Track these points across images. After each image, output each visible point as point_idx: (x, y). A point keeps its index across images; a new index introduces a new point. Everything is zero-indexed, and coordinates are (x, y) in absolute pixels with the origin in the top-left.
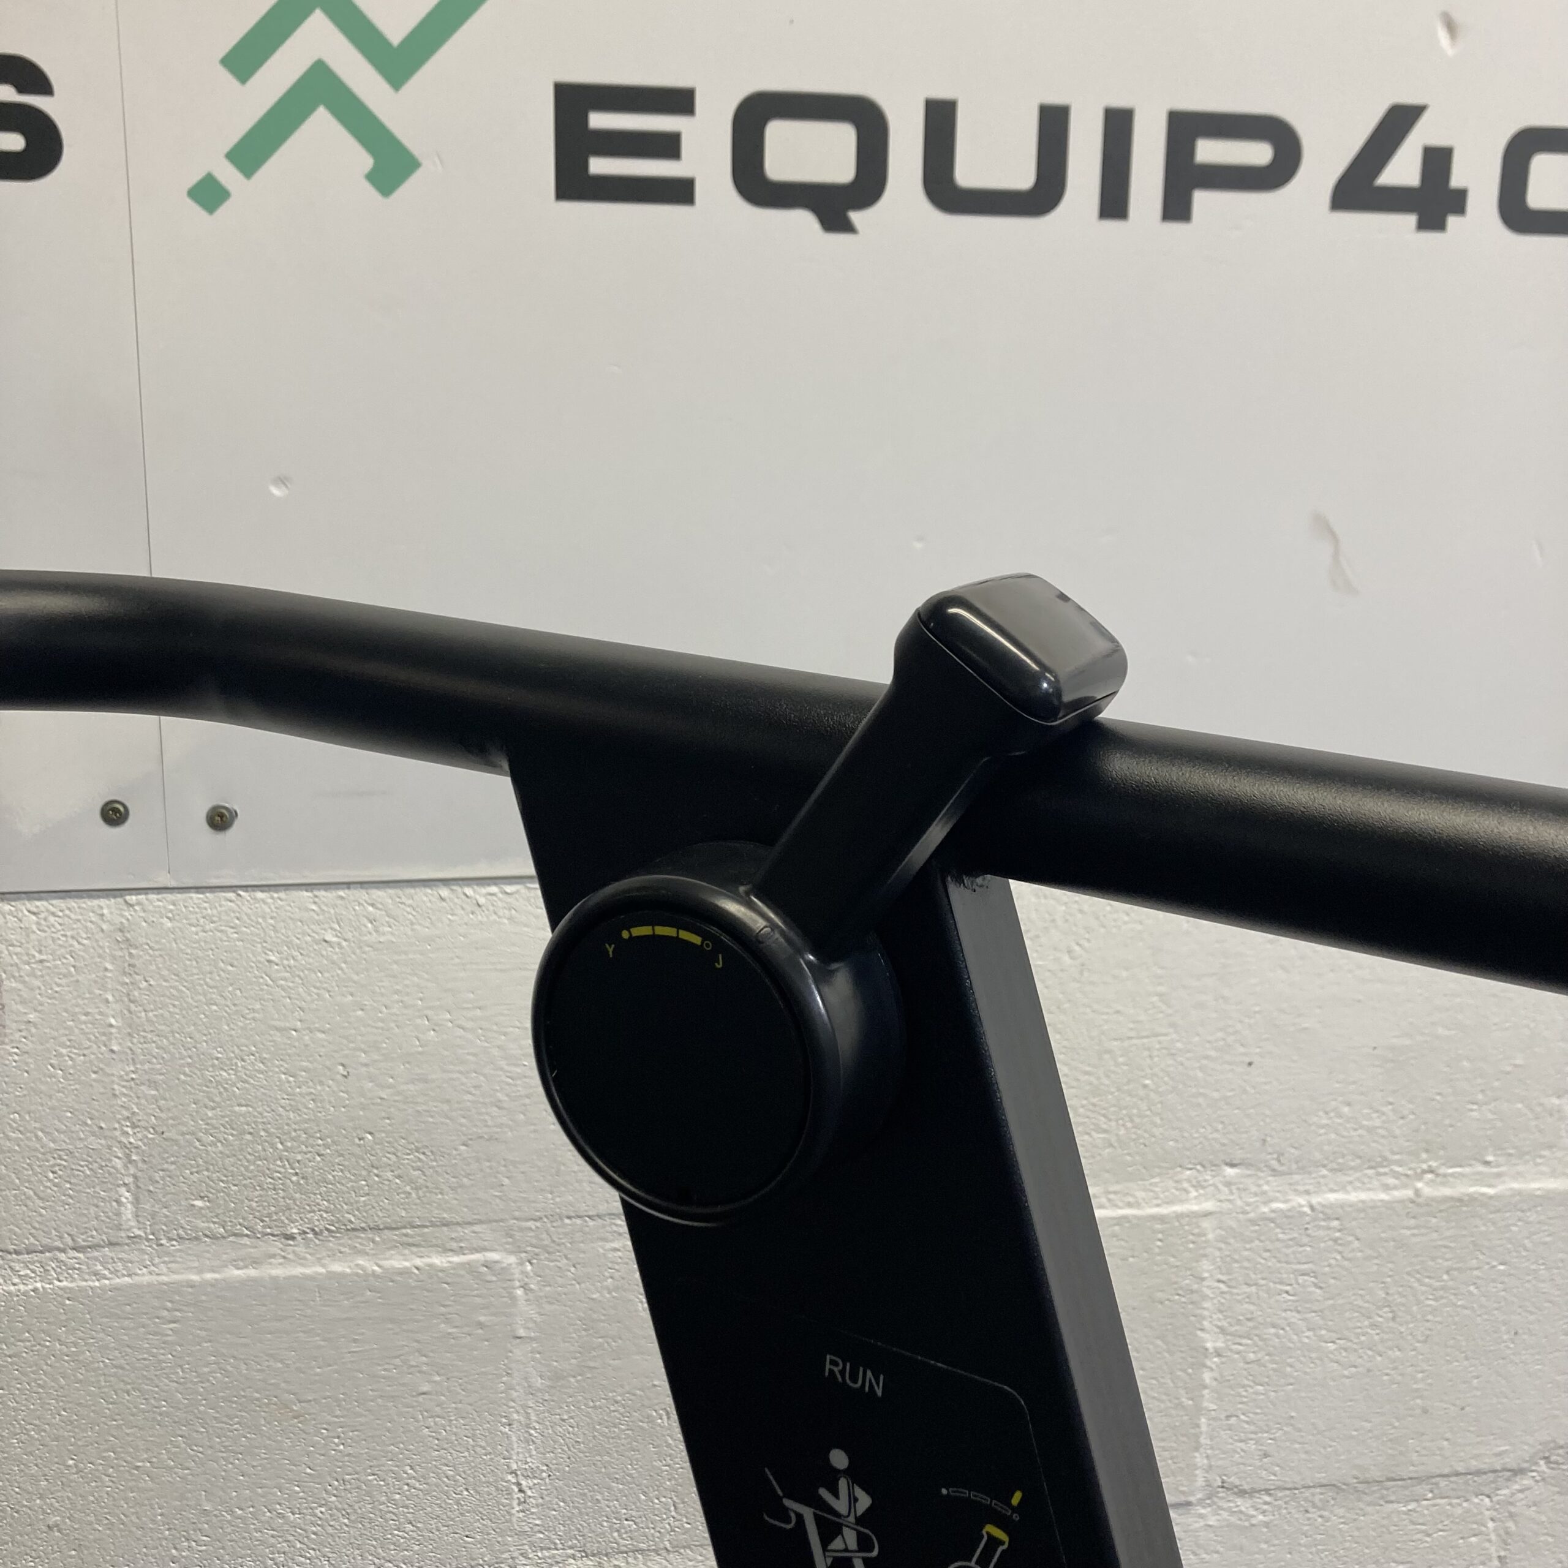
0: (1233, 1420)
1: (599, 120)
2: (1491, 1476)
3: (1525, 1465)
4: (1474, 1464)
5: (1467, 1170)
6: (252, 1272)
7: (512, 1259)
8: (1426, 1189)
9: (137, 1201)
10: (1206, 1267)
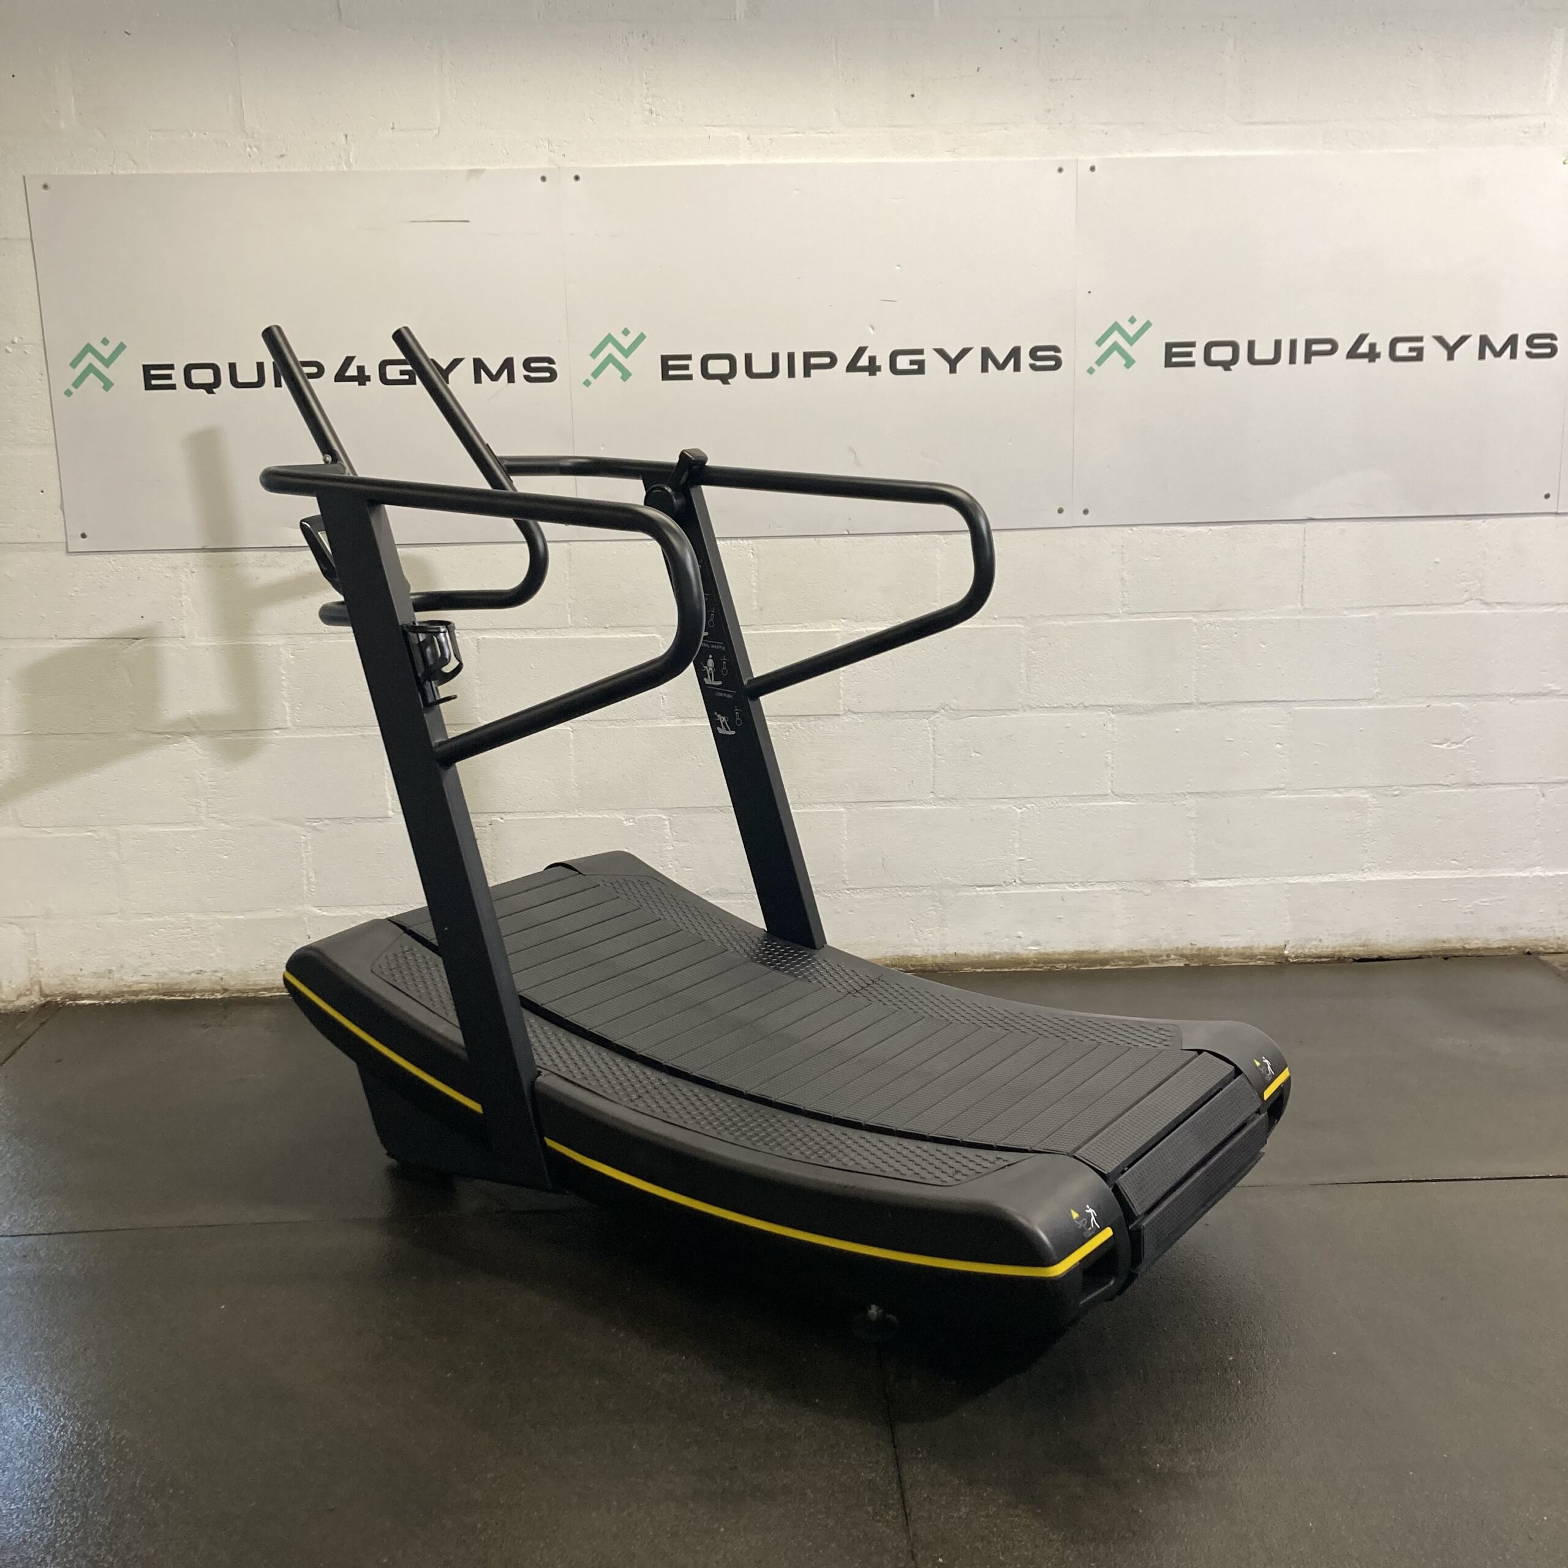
0: (850, 691)
1: (671, 363)
2: (927, 713)
3: (937, 710)
4: (922, 709)
7: (658, 636)
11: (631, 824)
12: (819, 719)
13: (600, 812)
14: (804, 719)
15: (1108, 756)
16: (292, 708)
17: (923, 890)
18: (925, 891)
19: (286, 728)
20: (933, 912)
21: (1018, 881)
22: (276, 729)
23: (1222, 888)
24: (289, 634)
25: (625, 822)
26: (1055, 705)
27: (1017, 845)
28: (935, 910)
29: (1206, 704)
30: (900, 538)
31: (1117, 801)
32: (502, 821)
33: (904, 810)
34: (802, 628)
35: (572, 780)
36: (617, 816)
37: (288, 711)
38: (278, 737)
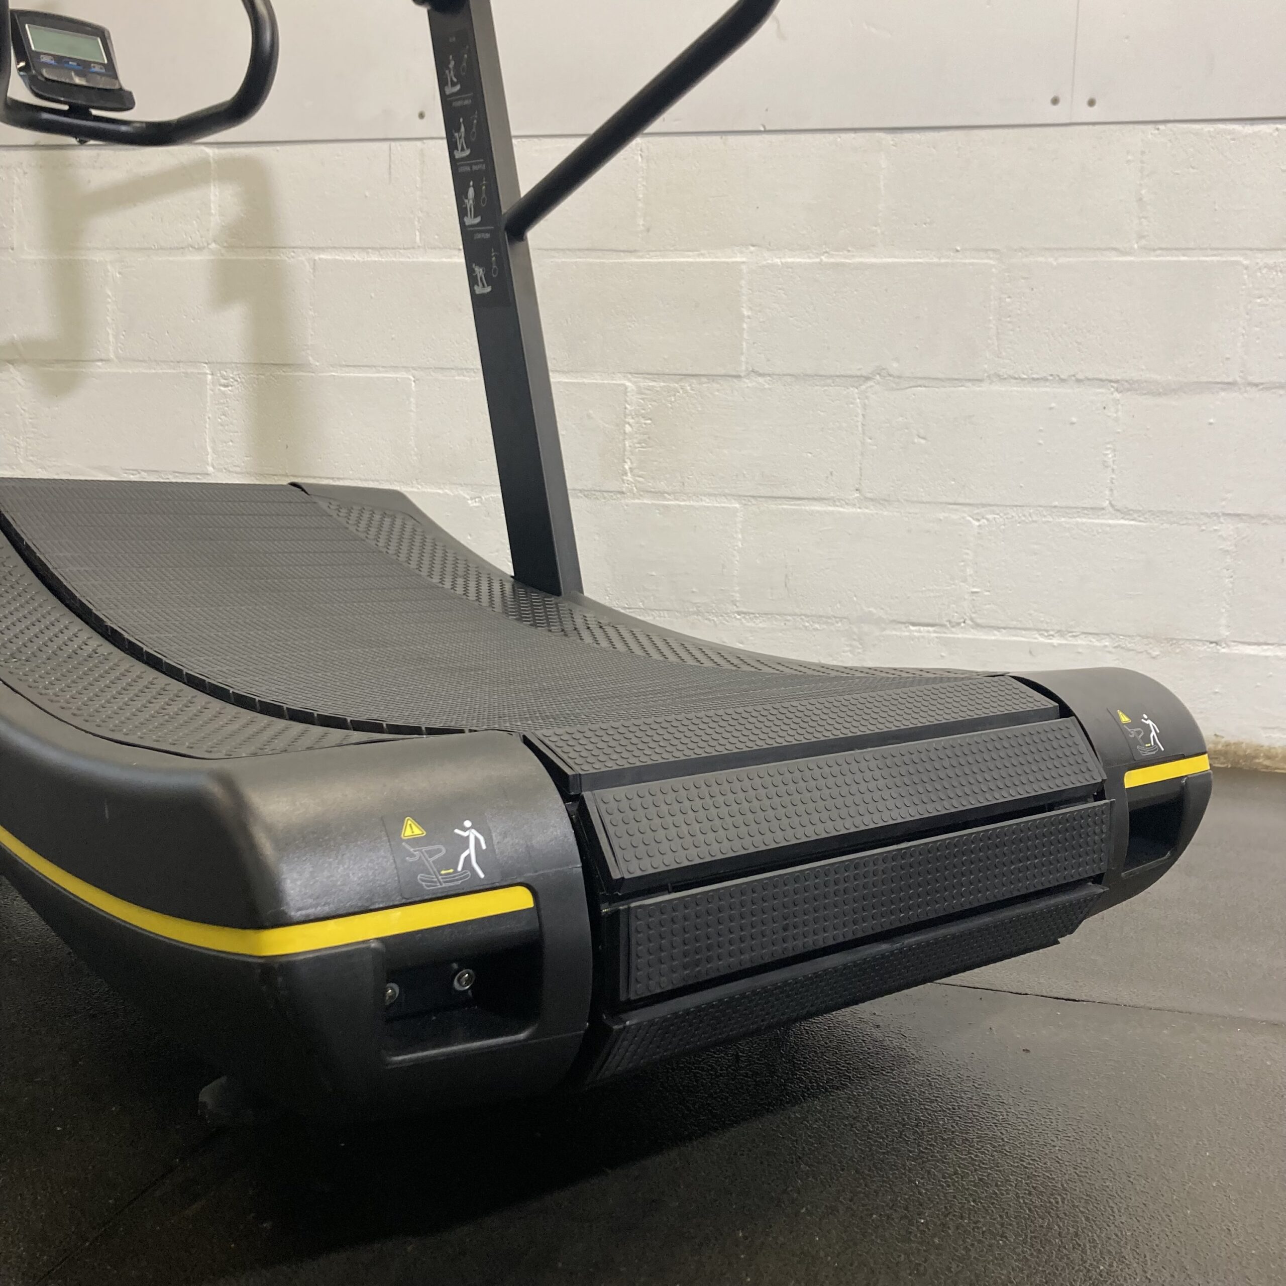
0: (756, 345)
2: (856, 379)
3: (870, 376)
4: (849, 372)
5: (841, 253)
6: (449, 260)
8: (824, 259)
9: (420, 235)
10: (743, 282)
11: (477, 504)
12: (713, 381)
13: (443, 487)
14: (694, 380)
15: (1108, 452)
16: (116, 337)
17: (837, 622)
18: (840, 624)
19: (109, 361)
20: (849, 654)
21: (968, 622)
22: (98, 360)
23: (1267, 657)
24: (118, 248)
25: (470, 502)
26: (1035, 376)
27: (969, 571)
28: (851, 651)
29: (1256, 385)
30: (831, 137)
31: (1116, 518)
33: (818, 512)
34: (699, 256)
35: (411, 443)
36: (461, 492)
37: (111, 338)
38: (100, 370)
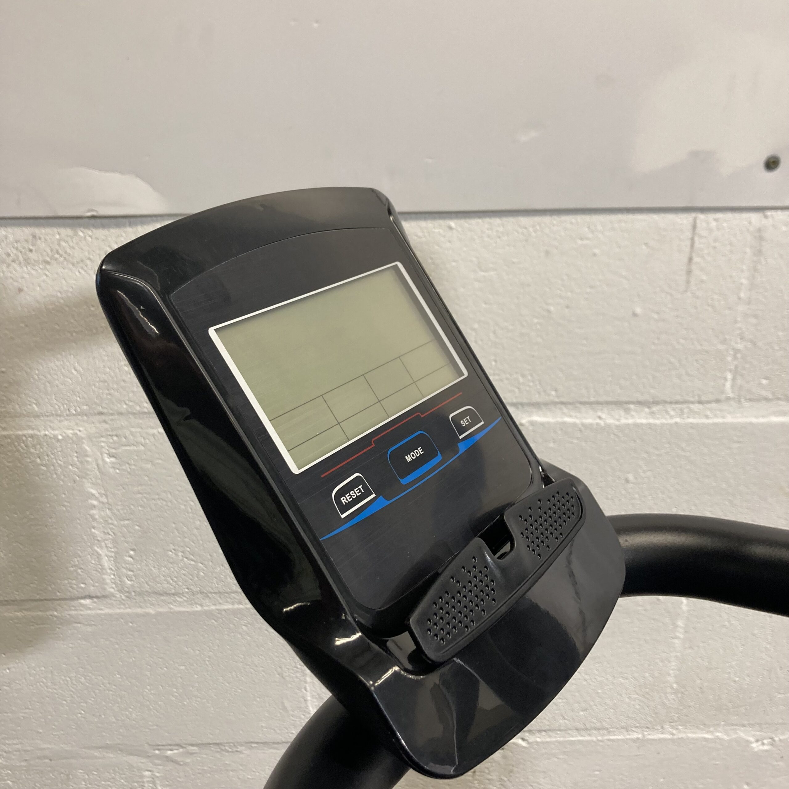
11: (766, 748)
13: (712, 729)
16: (117, 558)
19: (105, 597)
22: (84, 598)
24: (101, 413)
25: (754, 745)
32: (524, 744)
35: (669, 678)
36: (742, 735)
37: (106, 563)
38: (89, 612)
